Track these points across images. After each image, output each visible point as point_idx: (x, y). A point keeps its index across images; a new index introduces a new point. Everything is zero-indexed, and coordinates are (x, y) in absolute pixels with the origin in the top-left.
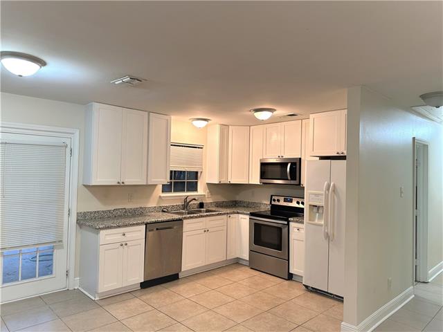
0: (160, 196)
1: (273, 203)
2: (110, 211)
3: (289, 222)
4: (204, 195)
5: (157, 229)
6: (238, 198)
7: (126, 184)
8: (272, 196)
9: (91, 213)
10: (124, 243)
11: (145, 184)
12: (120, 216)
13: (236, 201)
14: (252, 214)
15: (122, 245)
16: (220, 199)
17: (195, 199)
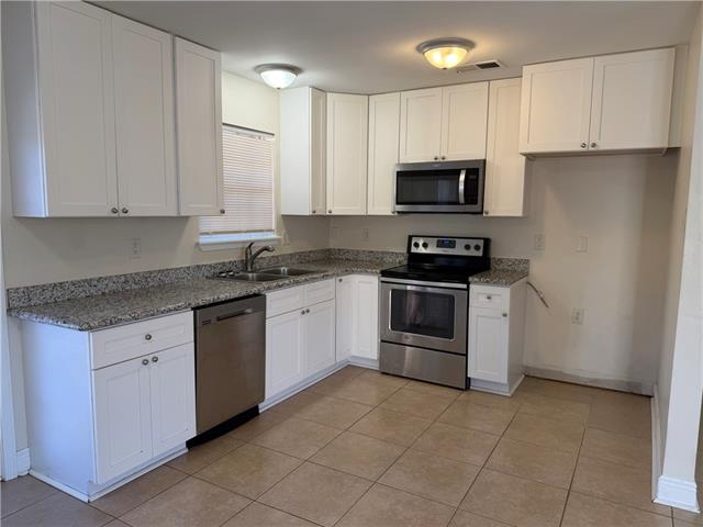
0: (198, 244)
1: (414, 250)
2: (89, 282)
3: (468, 284)
4: (279, 240)
5: (219, 319)
6: (333, 244)
7: (131, 213)
8: (410, 238)
9: (44, 288)
10: (150, 358)
11: (175, 215)
12: (114, 293)
13: (329, 250)
14: (384, 273)
15: (145, 363)
16: (304, 246)
17: (266, 249)
